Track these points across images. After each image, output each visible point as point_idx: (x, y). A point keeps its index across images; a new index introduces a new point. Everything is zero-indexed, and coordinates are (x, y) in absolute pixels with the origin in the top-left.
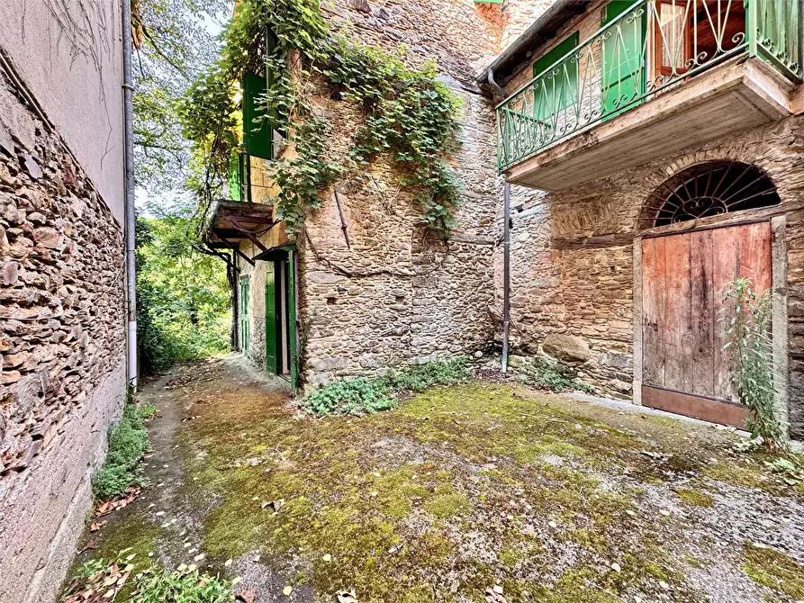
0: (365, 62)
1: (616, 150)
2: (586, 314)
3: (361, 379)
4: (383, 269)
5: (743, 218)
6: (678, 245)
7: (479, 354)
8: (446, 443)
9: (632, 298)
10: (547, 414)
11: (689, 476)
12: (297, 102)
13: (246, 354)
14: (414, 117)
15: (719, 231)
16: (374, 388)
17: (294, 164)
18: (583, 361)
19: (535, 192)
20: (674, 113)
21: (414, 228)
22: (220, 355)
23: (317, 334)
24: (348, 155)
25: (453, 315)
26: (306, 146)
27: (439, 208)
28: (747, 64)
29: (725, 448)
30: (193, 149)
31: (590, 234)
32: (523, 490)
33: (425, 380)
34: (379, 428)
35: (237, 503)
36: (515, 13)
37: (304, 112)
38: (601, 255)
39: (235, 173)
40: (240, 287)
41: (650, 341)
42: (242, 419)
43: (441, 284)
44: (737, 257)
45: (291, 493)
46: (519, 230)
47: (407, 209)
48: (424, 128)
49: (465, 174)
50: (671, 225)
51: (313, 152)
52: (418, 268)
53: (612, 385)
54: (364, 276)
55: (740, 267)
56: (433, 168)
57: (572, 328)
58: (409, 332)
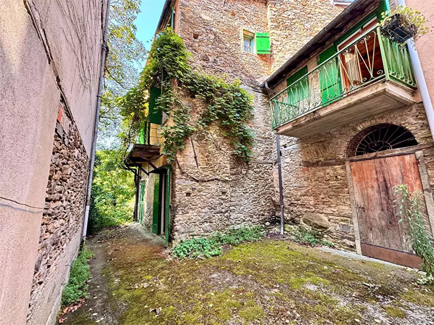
0: (207, 82)
1: (330, 119)
2: (325, 202)
3: (203, 237)
4: (215, 177)
5: (400, 152)
6: (369, 165)
7: (268, 224)
8: (250, 276)
9: (348, 193)
10: (307, 259)
11: (392, 299)
12: (175, 100)
13: (141, 223)
14: (230, 104)
15: (389, 158)
16: (210, 243)
17: (173, 128)
18: (326, 228)
19: (292, 138)
20: (355, 104)
21: (231, 157)
22: (127, 224)
23: (180, 213)
24: (198, 122)
25: (253, 202)
26: (178, 119)
27: (243, 146)
28: (386, 83)
29: (412, 282)
30: (124, 120)
31: (322, 159)
32: (294, 305)
33: (238, 239)
34: (213, 267)
35: (136, 309)
36: (277, 58)
37: (177, 104)
38: (329, 170)
39: (142, 130)
40: (140, 186)
41: (361, 217)
42: (139, 260)
43: (245, 185)
44: (401, 172)
45: (165, 304)
46: (286, 157)
47: (227, 147)
48: (235, 109)
49: (256, 130)
50: (364, 155)
51: (182, 122)
52: (233, 177)
53: (344, 243)
54: (205, 181)
55: (404, 176)
56: (240, 128)
57: (318, 210)
58: (229, 211)
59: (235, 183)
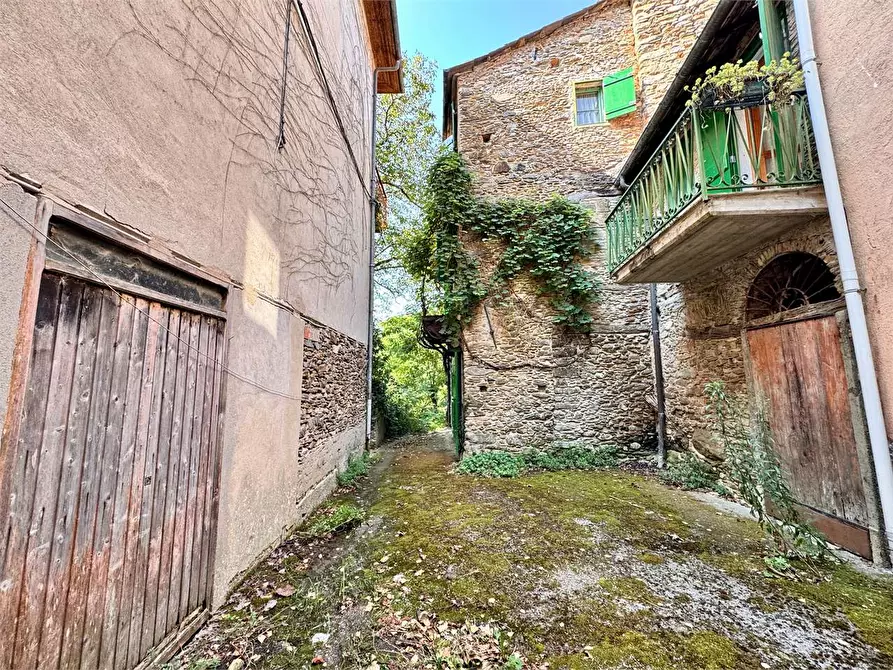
0: (502, 211)
3: (507, 453)
5: (815, 312)
6: (773, 338)
7: (636, 445)
15: (800, 324)
18: (722, 460)
21: (554, 326)
22: (438, 429)
23: (472, 414)
24: (492, 278)
25: (600, 403)
27: (569, 308)
31: (713, 324)
38: (722, 346)
43: (584, 374)
44: (818, 352)
46: (666, 318)
47: (547, 311)
52: (559, 361)
54: (509, 369)
55: (822, 362)
57: (711, 424)
58: (552, 417)
59: (563, 371)
